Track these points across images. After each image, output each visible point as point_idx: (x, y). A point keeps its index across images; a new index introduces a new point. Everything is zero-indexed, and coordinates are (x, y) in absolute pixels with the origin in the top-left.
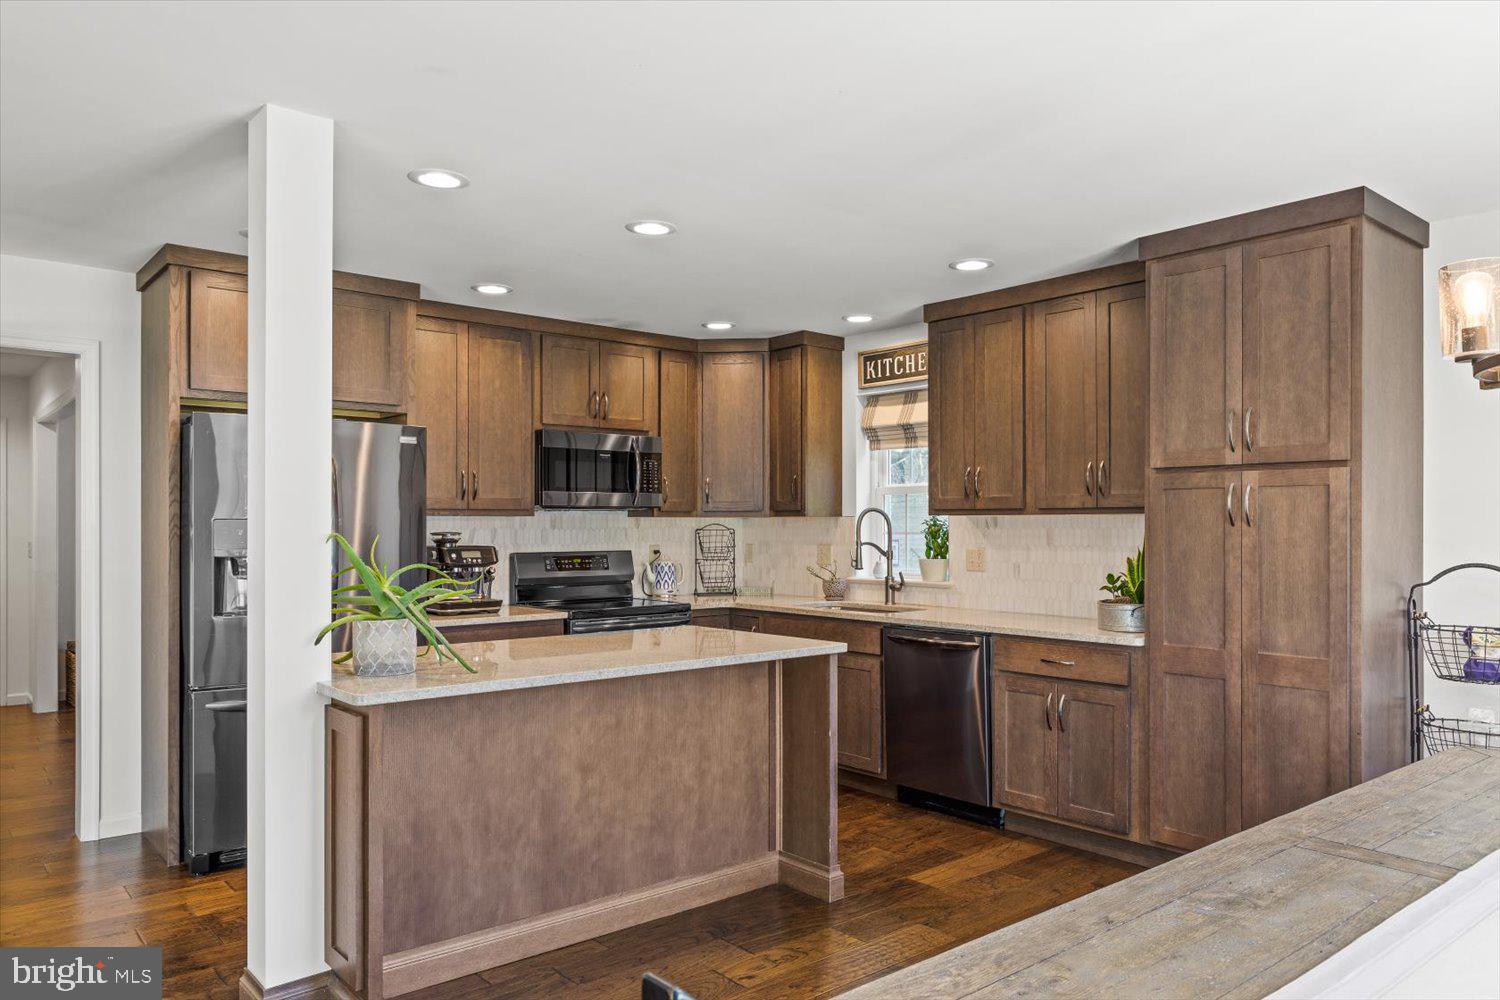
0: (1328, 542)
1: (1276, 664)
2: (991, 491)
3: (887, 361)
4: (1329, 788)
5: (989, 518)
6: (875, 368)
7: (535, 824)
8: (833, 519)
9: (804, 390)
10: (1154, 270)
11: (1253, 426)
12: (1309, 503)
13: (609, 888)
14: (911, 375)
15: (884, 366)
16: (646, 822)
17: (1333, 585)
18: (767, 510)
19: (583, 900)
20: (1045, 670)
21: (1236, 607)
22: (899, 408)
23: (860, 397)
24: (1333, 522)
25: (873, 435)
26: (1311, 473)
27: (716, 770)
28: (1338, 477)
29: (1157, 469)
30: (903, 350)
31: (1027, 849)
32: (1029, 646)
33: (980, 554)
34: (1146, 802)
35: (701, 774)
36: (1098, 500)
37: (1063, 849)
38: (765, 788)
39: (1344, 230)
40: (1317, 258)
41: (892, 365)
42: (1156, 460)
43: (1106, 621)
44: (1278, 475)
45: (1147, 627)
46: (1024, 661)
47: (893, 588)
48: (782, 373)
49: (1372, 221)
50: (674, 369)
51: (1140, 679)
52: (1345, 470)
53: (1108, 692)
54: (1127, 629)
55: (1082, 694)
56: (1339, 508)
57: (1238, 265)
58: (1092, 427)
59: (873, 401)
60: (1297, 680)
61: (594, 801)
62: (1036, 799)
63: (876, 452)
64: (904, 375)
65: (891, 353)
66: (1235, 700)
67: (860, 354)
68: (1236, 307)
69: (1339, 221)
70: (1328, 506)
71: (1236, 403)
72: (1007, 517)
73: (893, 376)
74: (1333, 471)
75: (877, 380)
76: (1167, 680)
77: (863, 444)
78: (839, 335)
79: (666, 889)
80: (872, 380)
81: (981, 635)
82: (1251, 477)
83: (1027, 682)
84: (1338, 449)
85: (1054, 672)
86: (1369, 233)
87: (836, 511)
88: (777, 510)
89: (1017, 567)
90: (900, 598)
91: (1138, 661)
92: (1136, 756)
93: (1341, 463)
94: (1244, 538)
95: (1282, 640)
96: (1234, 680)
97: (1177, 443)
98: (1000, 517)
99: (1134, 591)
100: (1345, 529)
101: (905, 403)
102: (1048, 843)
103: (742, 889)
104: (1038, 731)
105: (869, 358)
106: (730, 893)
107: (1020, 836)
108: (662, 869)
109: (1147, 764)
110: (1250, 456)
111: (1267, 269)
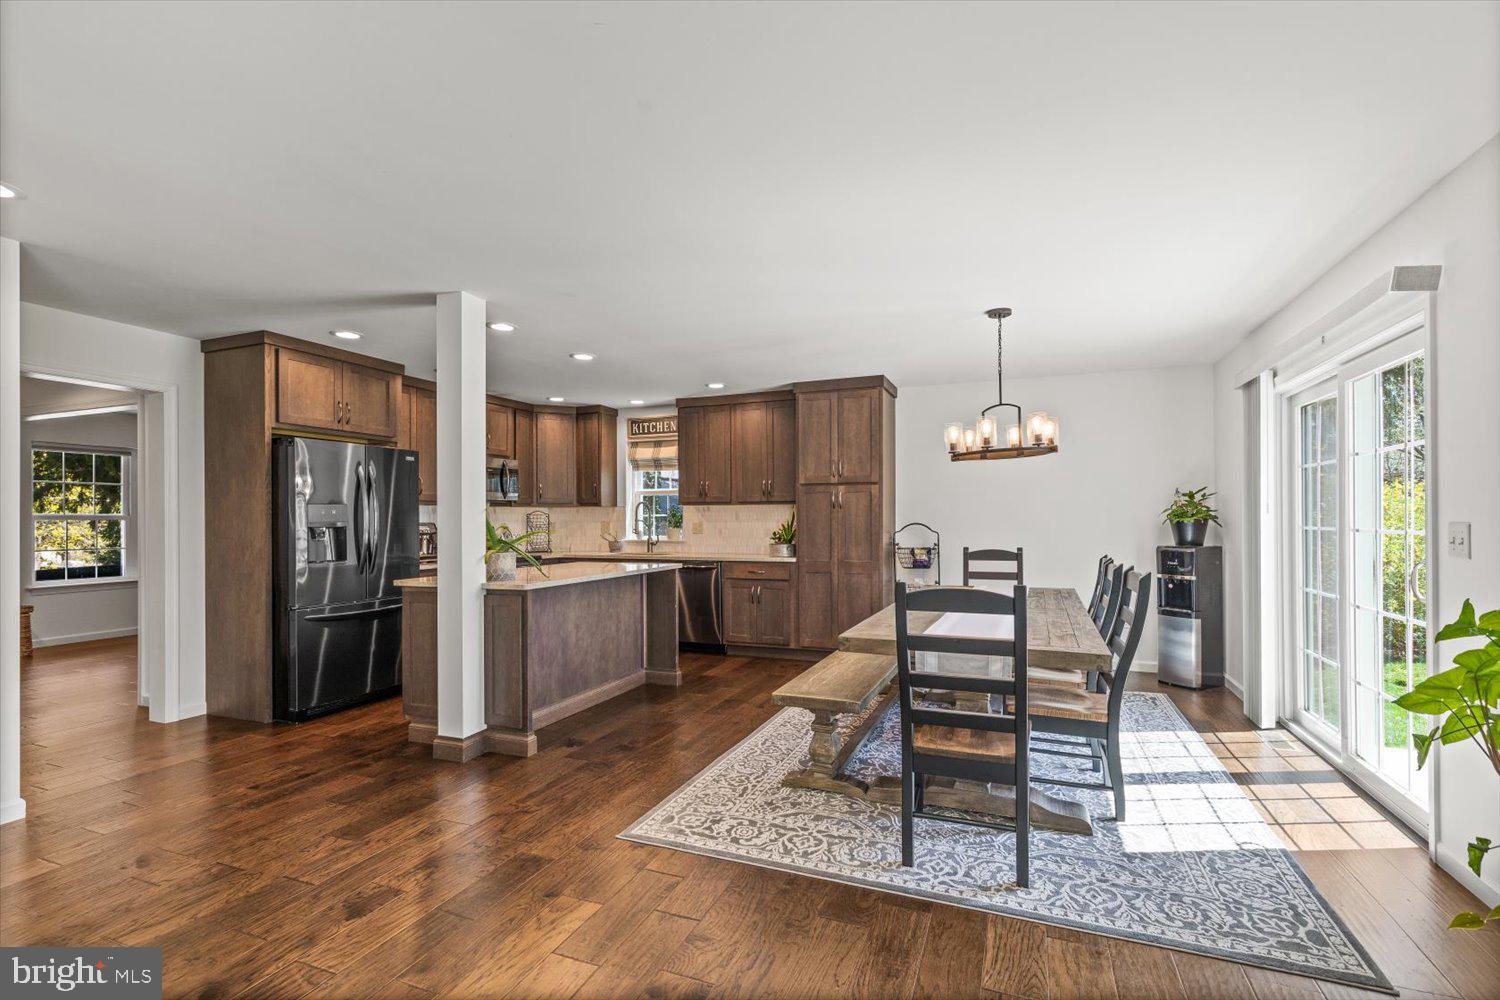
0: (871, 515)
1: (851, 565)
2: (714, 493)
3: (646, 424)
4: (872, 613)
5: (705, 507)
6: (638, 427)
7: (560, 654)
8: (611, 509)
9: (599, 438)
10: (801, 398)
11: (843, 468)
12: (864, 501)
13: (586, 686)
14: (660, 433)
15: (643, 427)
16: (599, 653)
17: (873, 532)
18: (575, 503)
19: (577, 693)
20: (750, 576)
21: (836, 542)
22: (652, 450)
23: (629, 443)
24: (873, 507)
25: (636, 465)
26: (864, 487)
27: (623, 628)
28: (874, 489)
29: (802, 485)
30: (656, 420)
31: (739, 661)
32: (742, 566)
33: (701, 525)
34: (797, 630)
35: (618, 630)
36: (768, 498)
37: (757, 658)
38: (639, 637)
39: (876, 391)
40: (866, 402)
41: (648, 427)
42: (802, 481)
43: (774, 551)
44: (852, 488)
45: (794, 552)
46: (738, 573)
47: (653, 544)
48: (585, 427)
49: (887, 390)
50: (522, 421)
51: (795, 577)
52: (877, 486)
53: (781, 583)
54: (784, 554)
55: (768, 586)
56: (875, 501)
57: (836, 400)
58: (765, 465)
59: (634, 445)
60: (860, 571)
61: (580, 643)
62: (746, 636)
63: (636, 473)
64: (656, 432)
65: (650, 421)
66: (836, 581)
67: (629, 420)
68: (835, 417)
69: (874, 387)
70: (871, 500)
71: (835, 458)
72: (714, 507)
73: (649, 433)
74: (873, 487)
75: (640, 434)
76: (807, 576)
77: (629, 467)
78: (615, 407)
79: (606, 687)
80: (636, 434)
81: (717, 562)
82: (841, 488)
83: (742, 582)
84: (875, 478)
85: (755, 577)
86: (885, 393)
87: (615, 504)
88: (582, 502)
89: (720, 531)
90: (655, 549)
91: (793, 568)
92: (793, 610)
93: (875, 483)
94: (838, 514)
95: (854, 555)
96: (835, 573)
97: (811, 474)
98: (711, 506)
99: (787, 537)
100: (877, 509)
101: (655, 447)
102: (749, 657)
103: (633, 687)
104: (747, 604)
105: (633, 422)
106: (629, 688)
107: (735, 656)
108: (604, 678)
109: (798, 610)
110: (841, 480)
111: (847, 403)
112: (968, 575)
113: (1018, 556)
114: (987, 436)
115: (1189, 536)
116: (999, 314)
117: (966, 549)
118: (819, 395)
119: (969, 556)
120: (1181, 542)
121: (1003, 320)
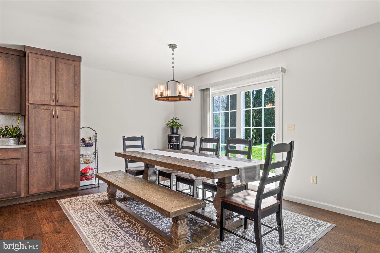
0: (75, 122)
1: (64, 147)
11: (59, 98)
12: (71, 115)
17: (76, 130)
21: (54, 135)
24: (76, 118)
26: (71, 108)
28: (76, 110)
29: (31, 104)
34: (27, 185)
39: (78, 63)
40: (73, 67)
42: (31, 102)
44: (64, 108)
51: (26, 156)
52: (78, 108)
53: (15, 160)
56: (77, 115)
57: (54, 62)
60: (68, 149)
66: (54, 156)
68: (54, 71)
70: (75, 115)
71: (54, 91)
74: (76, 108)
82: (58, 108)
84: (76, 104)
91: (24, 151)
93: (77, 107)
94: (56, 121)
95: (65, 142)
96: (54, 152)
97: (37, 98)
100: (78, 119)
110: (57, 104)
111: (61, 65)
112: (125, 147)
113: (142, 139)
114: (162, 92)
115: (175, 131)
116: (173, 46)
117: (123, 137)
118: (44, 57)
119: (125, 139)
120: (173, 133)
121: (174, 49)
